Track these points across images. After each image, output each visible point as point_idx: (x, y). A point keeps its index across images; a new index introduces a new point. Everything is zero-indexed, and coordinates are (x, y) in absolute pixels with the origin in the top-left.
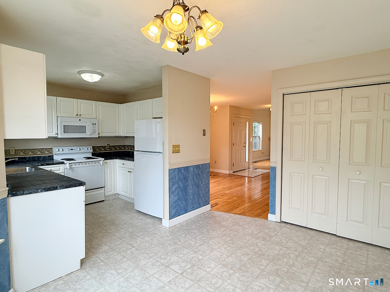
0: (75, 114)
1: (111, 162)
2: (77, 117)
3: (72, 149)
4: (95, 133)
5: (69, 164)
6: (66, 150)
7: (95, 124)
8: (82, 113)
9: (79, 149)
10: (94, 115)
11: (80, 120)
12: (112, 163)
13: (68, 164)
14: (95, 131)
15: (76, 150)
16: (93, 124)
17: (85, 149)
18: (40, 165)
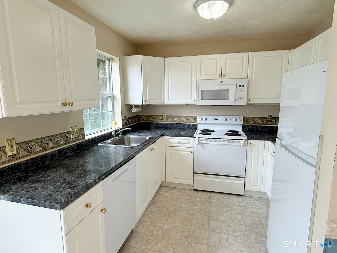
0: (218, 75)
1: (259, 144)
2: (220, 78)
3: (217, 119)
4: (242, 99)
5: (199, 138)
6: (210, 119)
7: (243, 86)
8: (227, 73)
9: (224, 119)
10: (244, 73)
11: (222, 82)
12: (260, 146)
13: (197, 138)
14: (242, 97)
15: (221, 120)
16: (239, 86)
17: (232, 120)
18: (169, 135)
